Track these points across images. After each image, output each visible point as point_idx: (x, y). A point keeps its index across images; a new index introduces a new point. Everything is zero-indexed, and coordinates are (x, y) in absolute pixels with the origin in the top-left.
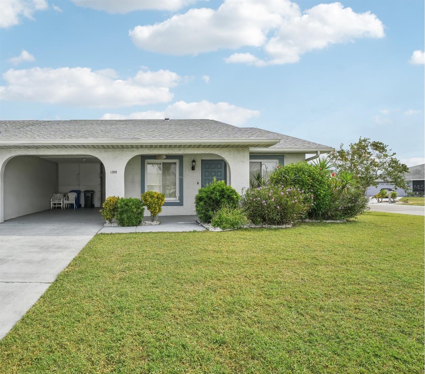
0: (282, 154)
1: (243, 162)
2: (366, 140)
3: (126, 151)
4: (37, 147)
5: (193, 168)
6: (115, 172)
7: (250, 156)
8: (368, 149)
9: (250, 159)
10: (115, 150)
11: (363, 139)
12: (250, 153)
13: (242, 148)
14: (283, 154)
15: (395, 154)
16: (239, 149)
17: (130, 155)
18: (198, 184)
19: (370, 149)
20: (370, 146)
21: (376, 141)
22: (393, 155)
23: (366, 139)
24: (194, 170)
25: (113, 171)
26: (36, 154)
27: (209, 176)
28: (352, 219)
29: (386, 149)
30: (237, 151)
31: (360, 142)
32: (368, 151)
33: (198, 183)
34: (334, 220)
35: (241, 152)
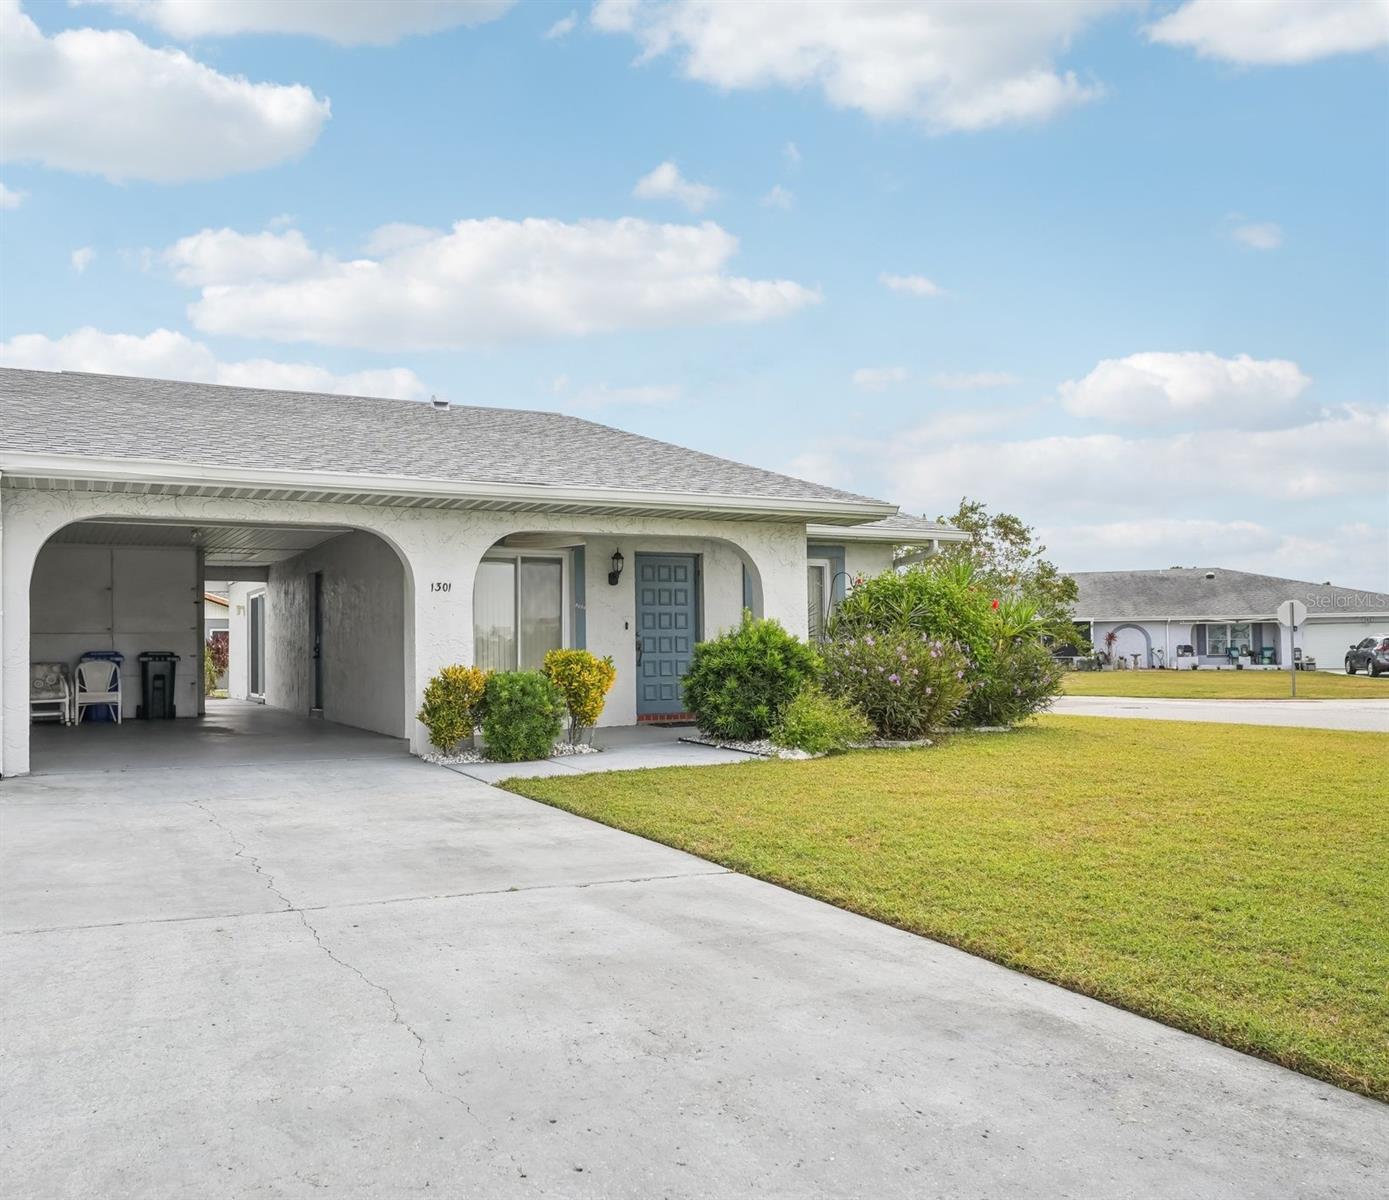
0: (837, 544)
1: (792, 564)
2: (977, 508)
3: (478, 518)
4: (175, 492)
5: (613, 578)
6: (446, 587)
7: (808, 547)
8: (986, 534)
9: (808, 557)
10: (447, 513)
11: (970, 505)
12: (809, 540)
13: (789, 527)
14: (841, 544)
15: (1045, 548)
16: (781, 527)
17: (490, 532)
18: (627, 628)
19: (989, 535)
20: (992, 525)
21: (1007, 514)
22: (1039, 552)
23: (975, 506)
24: (616, 583)
25: (439, 584)
26: (173, 515)
27: (654, 604)
28: (1028, 722)
29: (1028, 535)
30: (778, 534)
31: (963, 514)
32: (985, 539)
33: (627, 624)
34: (993, 725)
35: (787, 536)
